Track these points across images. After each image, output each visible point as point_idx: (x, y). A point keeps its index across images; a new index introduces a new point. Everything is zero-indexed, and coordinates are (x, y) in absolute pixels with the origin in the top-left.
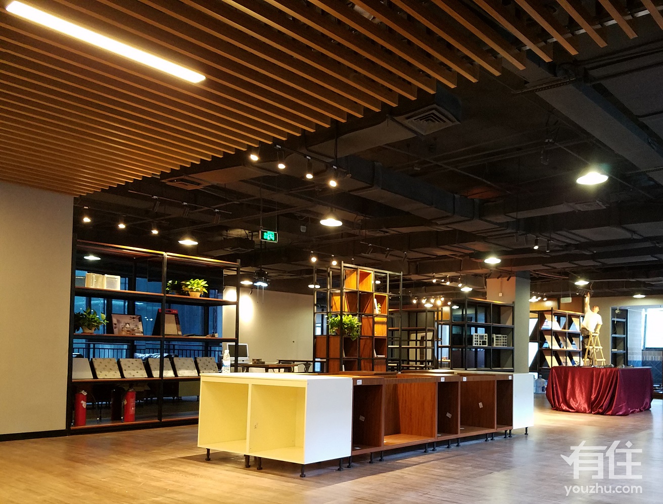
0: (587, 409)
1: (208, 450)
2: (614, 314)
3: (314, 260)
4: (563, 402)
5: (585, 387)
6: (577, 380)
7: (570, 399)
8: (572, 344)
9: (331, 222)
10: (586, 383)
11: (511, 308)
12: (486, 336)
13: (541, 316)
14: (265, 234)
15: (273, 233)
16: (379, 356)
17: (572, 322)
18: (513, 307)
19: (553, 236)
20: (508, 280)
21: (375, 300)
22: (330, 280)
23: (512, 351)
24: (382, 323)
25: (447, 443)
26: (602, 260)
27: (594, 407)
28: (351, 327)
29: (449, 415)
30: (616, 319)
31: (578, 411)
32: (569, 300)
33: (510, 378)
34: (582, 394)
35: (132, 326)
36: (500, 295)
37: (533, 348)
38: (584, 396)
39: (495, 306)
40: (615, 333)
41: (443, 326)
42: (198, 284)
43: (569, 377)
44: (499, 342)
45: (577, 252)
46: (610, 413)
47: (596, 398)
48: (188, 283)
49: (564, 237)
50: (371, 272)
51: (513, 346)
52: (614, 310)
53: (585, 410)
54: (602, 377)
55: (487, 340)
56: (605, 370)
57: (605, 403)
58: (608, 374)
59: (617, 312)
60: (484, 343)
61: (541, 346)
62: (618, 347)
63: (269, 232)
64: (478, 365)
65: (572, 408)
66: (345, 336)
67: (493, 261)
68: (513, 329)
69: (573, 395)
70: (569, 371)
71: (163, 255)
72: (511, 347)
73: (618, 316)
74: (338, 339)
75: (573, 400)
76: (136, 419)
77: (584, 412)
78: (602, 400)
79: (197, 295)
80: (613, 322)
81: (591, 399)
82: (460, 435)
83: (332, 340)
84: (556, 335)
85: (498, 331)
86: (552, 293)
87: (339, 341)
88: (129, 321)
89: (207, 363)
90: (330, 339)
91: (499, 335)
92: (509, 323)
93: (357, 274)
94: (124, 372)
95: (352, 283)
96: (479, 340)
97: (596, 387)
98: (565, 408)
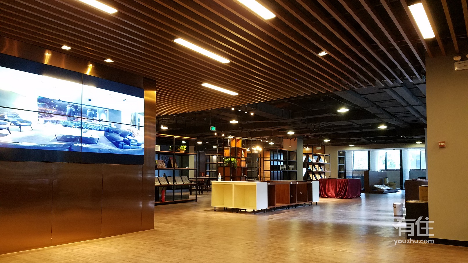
0: (335, 196)
1: (215, 207)
2: (339, 154)
3: (223, 135)
4: (324, 194)
5: (334, 187)
6: (330, 184)
7: (327, 192)
8: (321, 169)
9: (234, 122)
10: (334, 185)
11: (295, 153)
12: (285, 166)
13: (307, 155)
14: (212, 128)
15: (214, 127)
16: (244, 175)
17: (321, 158)
18: (296, 152)
19: (320, 124)
20: (295, 140)
21: (242, 151)
22: (223, 143)
23: (296, 172)
24: (244, 161)
25: (292, 206)
26: (337, 132)
27: (338, 195)
28: (234, 163)
29: (292, 196)
30: (340, 157)
31: (331, 197)
32: (320, 148)
33: (311, 183)
34: (333, 190)
35: (162, 165)
36: (290, 146)
37: (304, 170)
38: (333, 191)
39: (289, 152)
40: (340, 163)
41: (274, 162)
42: (183, 147)
43: (327, 183)
44: (291, 169)
45: (328, 128)
46: (345, 198)
47: (339, 192)
48: (180, 147)
49: (325, 124)
50: (241, 139)
51: (296, 170)
52: (339, 152)
53: (334, 196)
54: (341, 183)
55: (286, 167)
56: (342, 180)
57: (343, 193)
58: (343, 181)
59: (341, 153)
60: (284, 169)
61: (307, 170)
62: (341, 170)
63: (213, 127)
64: (275, 179)
65: (328, 196)
66: (232, 167)
67: (291, 133)
68: (296, 162)
69: (329, 191)
70: (326, 180)
71: (173, 137)
72: (296, 171)
73: (341, 155)
74: (229, 168)
75: (329, 192)
76: (165, 201)
77: (334, 198)
78: (341, 192)
79: (183, 152)
80: (339, 157)
81: (336, 192)
82: (297, 203)
83: (226, 168)
84: (314, 165)
85: (290, 163)
86: (310, 144)
87: (229, 170)
88: (161, 163)
89: (185, 179)
90: (225, 168)
91: (290, 165)
92: (294, 160)
93: (235, 140)
94: (161, 182)
95: (233, 145)
96: (282, 168)
97: (338, 187)
98: (325, 196)
